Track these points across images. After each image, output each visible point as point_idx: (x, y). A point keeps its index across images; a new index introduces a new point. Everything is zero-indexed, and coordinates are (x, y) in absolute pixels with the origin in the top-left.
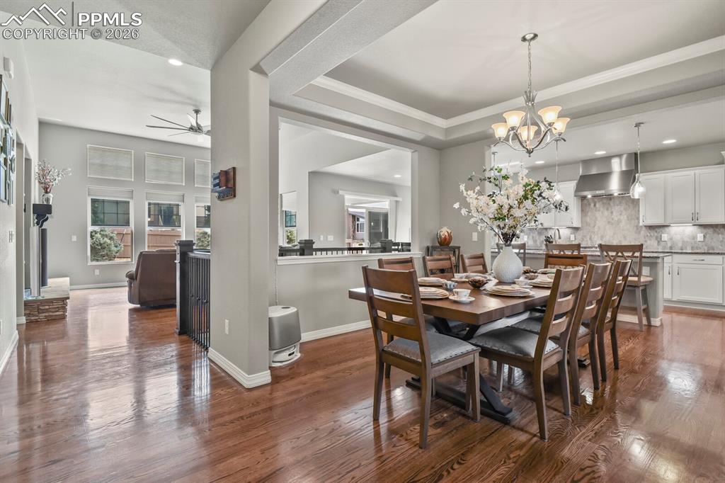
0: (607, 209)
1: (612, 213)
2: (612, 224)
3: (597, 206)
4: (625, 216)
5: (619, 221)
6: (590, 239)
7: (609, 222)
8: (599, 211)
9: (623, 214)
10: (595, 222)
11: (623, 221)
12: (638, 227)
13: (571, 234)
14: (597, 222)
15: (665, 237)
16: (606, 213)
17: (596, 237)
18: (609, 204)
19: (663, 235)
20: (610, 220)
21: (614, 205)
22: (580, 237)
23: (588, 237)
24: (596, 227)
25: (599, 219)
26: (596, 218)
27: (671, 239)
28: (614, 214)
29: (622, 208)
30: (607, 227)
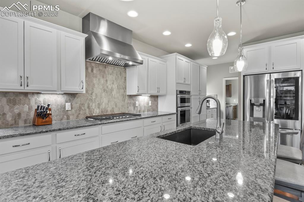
0: (103, 77)
1: (107, 81)
2: (107, 92)
3: (95, 71)
4: (116, 85)
5: (112, 90)
6: (88, 107)
7: (104, 90)
8: (96, 77)
9: (115, 83)
10: (93, 89)
11: (115, 90)
12: (124, 96)
13: (66, 102)
14: (95, 89)
15: (137, 104)
16: (102, 81)
17: (94, 104)
18: (104, 72)
19: (136, 102)
20: (105, 87)
21: (108, 74)
22: (78, 105)
23: (86, 105)
24: (94, 94)
25: (96, 86)
26: (94, 85)
27: (139, 105)
28: (109, 83)
29: (114, 78)
30: (103, 94)
